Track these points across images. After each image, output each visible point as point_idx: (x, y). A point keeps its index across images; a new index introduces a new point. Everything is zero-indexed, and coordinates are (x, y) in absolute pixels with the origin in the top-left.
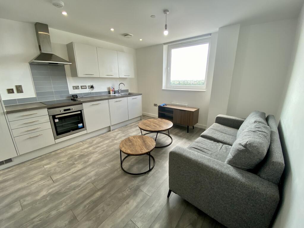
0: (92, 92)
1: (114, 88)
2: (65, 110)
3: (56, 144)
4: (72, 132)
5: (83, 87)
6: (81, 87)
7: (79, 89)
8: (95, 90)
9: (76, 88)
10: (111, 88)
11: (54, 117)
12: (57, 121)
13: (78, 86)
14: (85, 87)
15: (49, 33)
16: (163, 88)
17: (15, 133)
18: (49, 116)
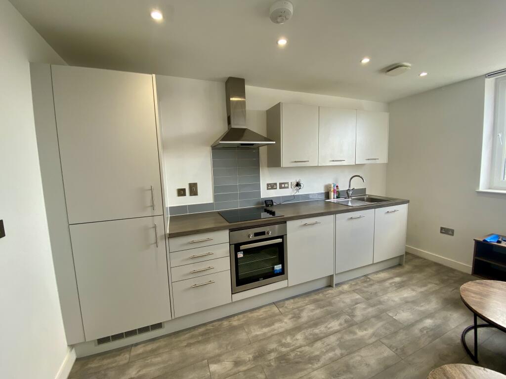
0: (297, 194)
1: (337, 187)
2: (256, 234)
3: (233, 303)
4: (262, 281)
5: (283, 186)
6: (281, 184)
7: (276, 188)
8: (302, 192)
9: (271, 186)
10: (332, 186)
11: (236, 247)
12: (240, 255)
13: (276, 184)
14: (286, 185)
15: (245, 98)
16: (482, 188)
17: (176, 275)
18: (230, 245)
